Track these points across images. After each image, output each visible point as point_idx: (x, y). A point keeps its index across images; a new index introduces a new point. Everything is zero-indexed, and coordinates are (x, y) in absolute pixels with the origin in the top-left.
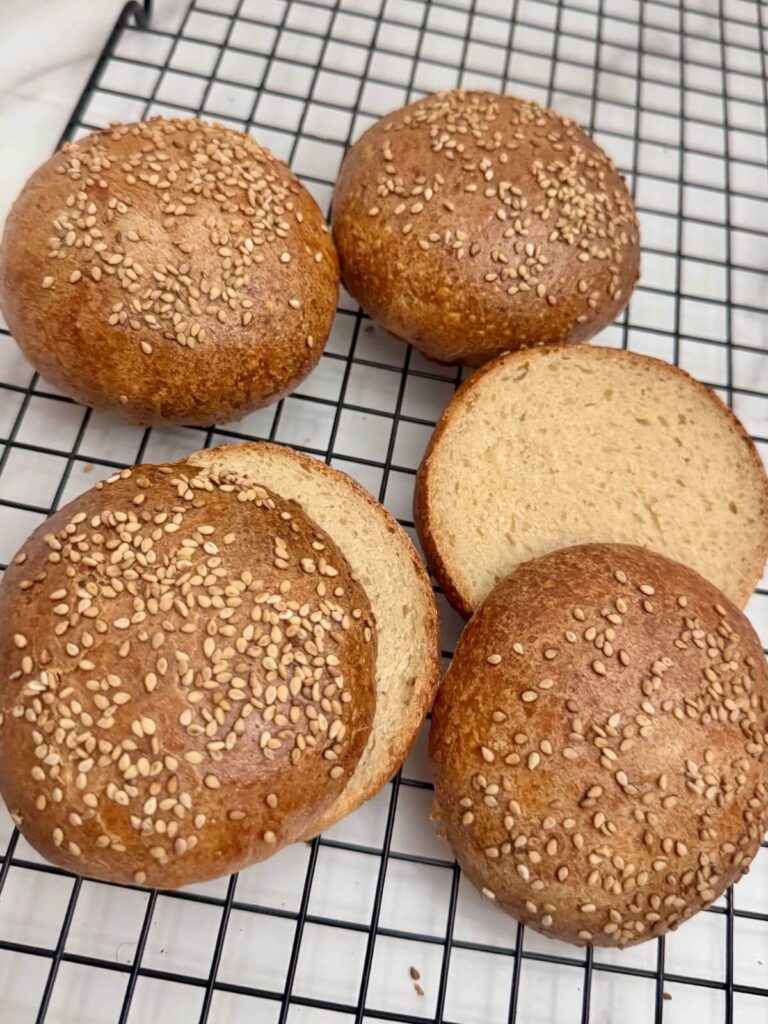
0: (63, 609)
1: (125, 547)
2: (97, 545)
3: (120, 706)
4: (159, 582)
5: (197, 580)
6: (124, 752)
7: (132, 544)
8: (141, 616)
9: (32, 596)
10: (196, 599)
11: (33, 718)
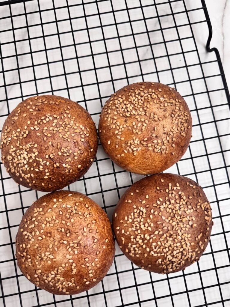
0: (159, 202)
1: (179, 205)
2: (175, 198)
3: (148, 229)
4: (177, 219)
5: (182, 226)
6: (140, 236)
7: (180, 206)
8: (167, 221)
9: (157, 192)
10: (178, 230)
11: (135, 211)
